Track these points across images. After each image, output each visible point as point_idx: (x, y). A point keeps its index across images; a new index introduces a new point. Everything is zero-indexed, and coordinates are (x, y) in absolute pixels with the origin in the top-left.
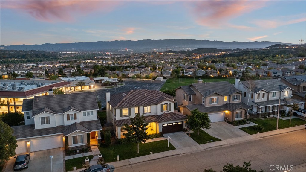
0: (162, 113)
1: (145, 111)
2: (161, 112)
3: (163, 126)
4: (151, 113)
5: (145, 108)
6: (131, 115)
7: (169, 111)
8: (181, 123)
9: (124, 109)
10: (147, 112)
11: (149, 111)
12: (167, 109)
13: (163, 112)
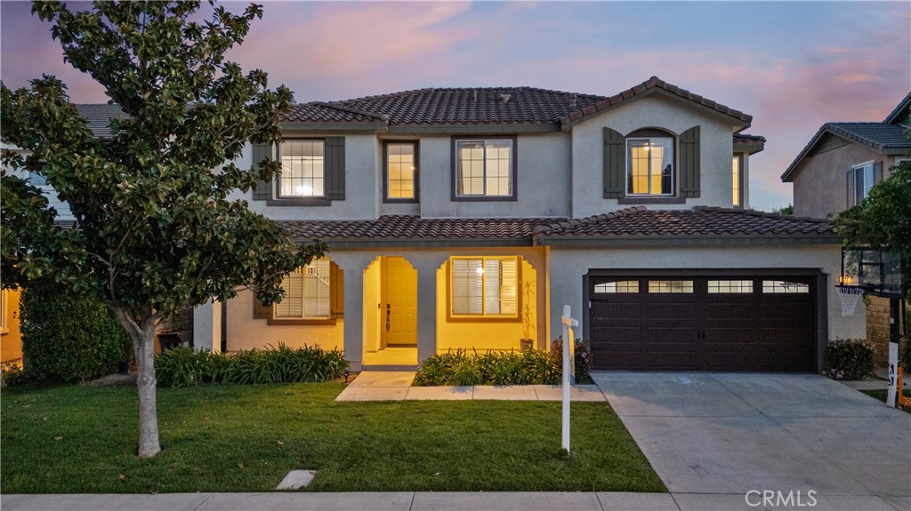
0: (612, 206)
1: (466, 182)
2: (608, 194)
3: (600, 289)
4: (513, 198)
5: (465, 153)
6: (342, 197)
7: (682, 201)
8: (803, 289)
9: (297, 145)
10: (478, 191)
11: (499, 186)
12: (666, 186)
13: (622, 201)
